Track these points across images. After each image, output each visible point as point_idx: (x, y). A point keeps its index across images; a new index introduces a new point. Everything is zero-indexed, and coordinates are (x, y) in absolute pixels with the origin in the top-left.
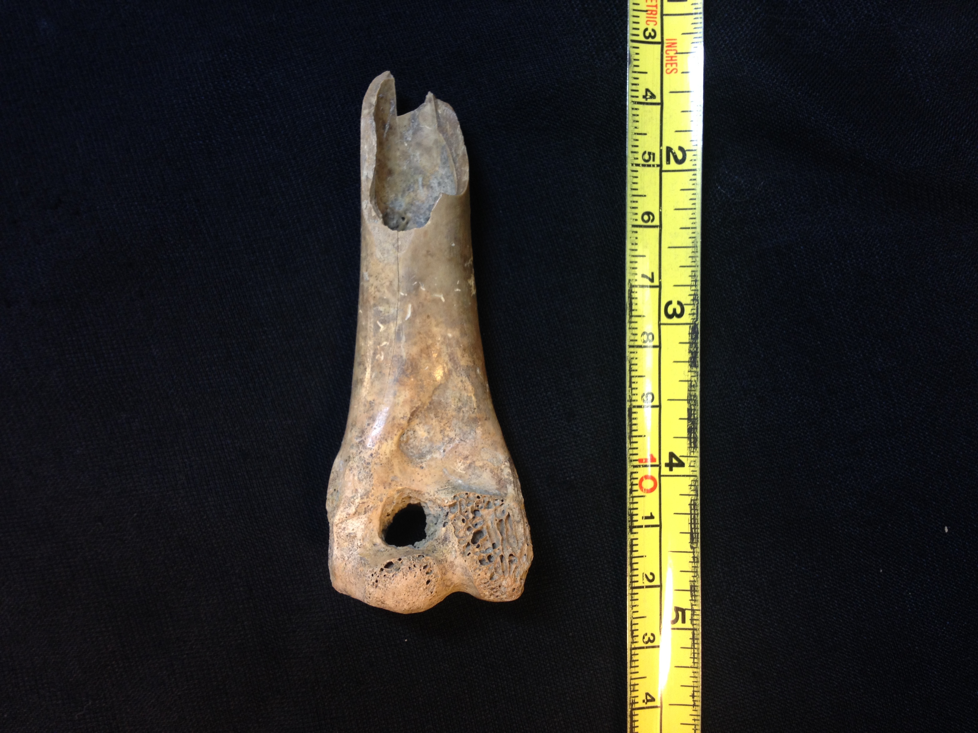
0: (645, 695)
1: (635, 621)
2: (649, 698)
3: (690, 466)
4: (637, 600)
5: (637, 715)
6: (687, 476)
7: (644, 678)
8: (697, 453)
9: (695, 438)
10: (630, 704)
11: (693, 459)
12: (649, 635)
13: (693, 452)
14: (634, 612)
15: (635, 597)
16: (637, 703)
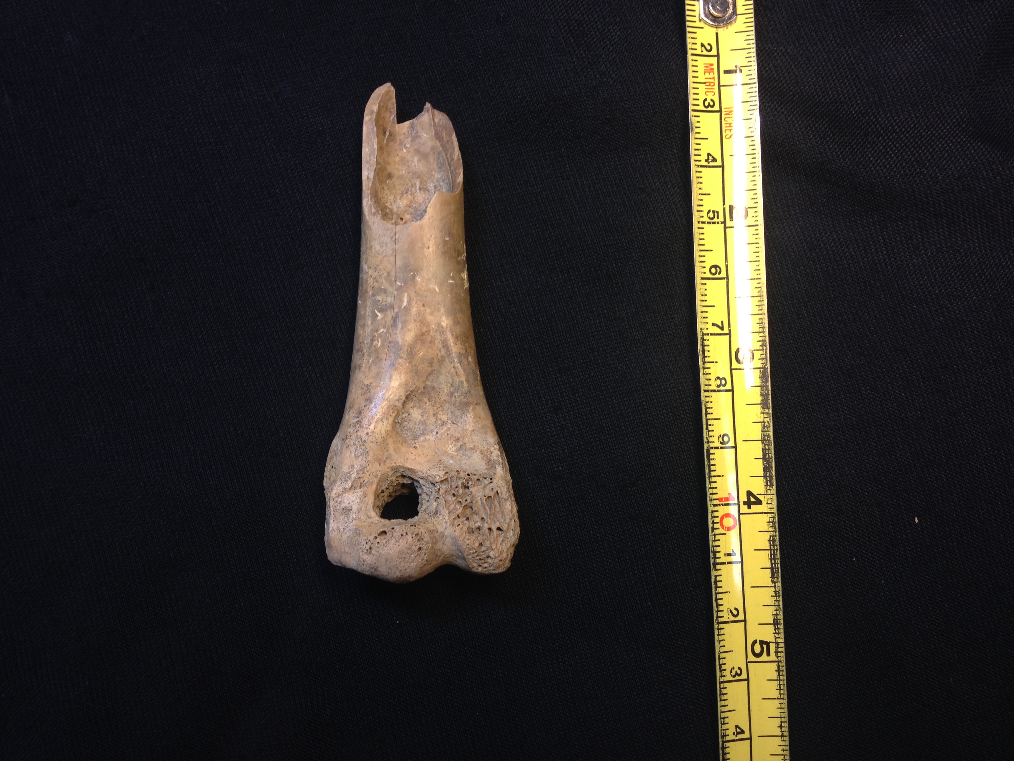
0: (734, 728)
1: (722, 655)
2: (738, 730)
3: (767, 504)
4: (724, 634)
5: (728, 747)
6: (765, 513)
7: (733, 710)
8: (774, 491)
9: (771, 477)
10: (721, 736)
11: (769, 496)
12: (736, 669)
13: (770, 490)
14: (721, 647)
15: (722, 632)
16: (728, 735)
